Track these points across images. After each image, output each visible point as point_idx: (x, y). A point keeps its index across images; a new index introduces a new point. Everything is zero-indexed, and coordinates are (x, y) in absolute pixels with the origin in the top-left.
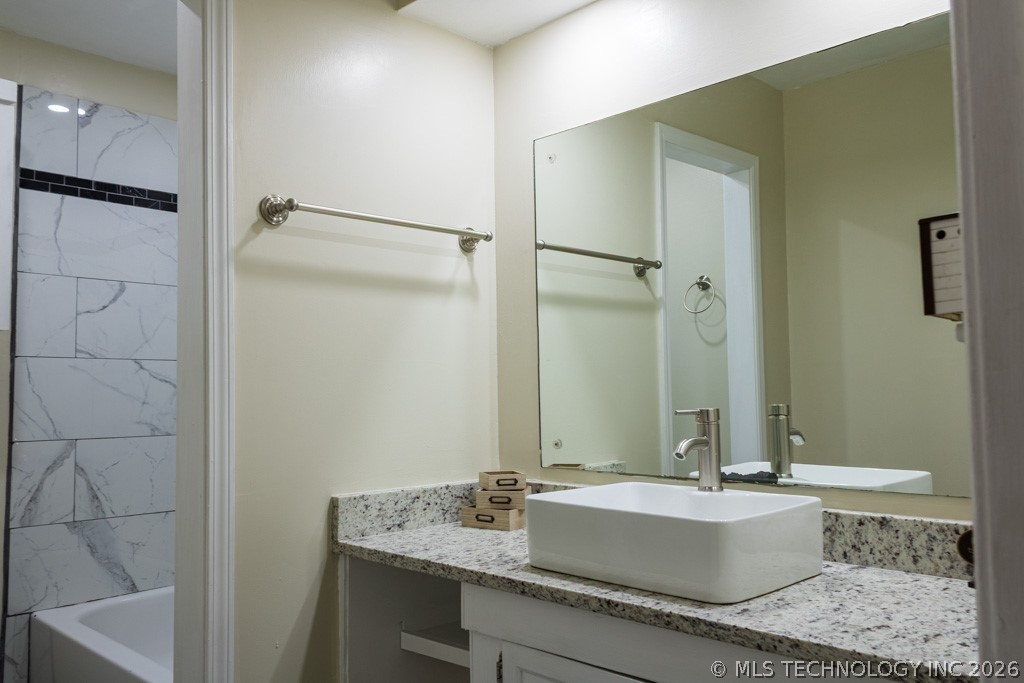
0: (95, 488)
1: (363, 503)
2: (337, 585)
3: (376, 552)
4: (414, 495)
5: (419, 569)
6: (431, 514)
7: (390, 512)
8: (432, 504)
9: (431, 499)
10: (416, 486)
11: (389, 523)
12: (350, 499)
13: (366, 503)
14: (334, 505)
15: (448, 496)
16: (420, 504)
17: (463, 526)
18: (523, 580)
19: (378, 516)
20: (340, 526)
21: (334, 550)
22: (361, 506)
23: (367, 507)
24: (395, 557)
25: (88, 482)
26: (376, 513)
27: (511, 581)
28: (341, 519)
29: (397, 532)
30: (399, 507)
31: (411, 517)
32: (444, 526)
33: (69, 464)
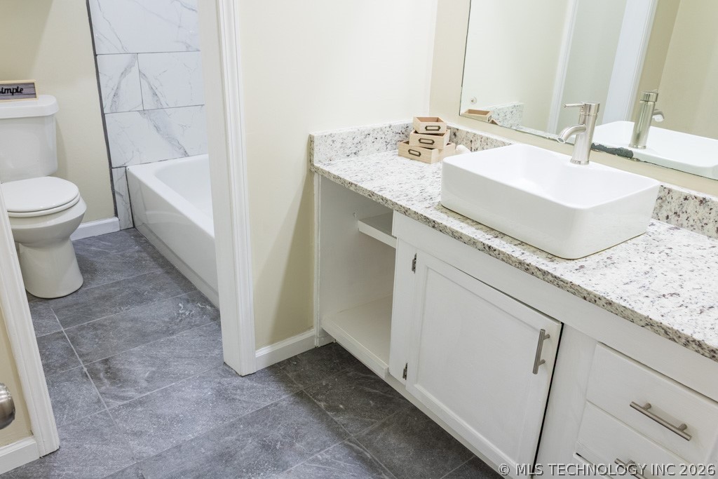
0: (154, 88)
1: (331, 139)
2: (313, 190)
3: (339, 178)
4: (366, 133)
5: (366, 195)
6: (377, 145)
7: (349, 145)
8: (379, 139)
9: (378, 135)
10: (368, 126)
11: (348, 152)
12: (322, 137)
13: (333, 139)
14: (311, 140)
15: (390, 132)
16: (370, 139)
17: (399, 155)
18: (434, 219)
19: (341, 147)
20: (315, 155)
21: (312, 171)
22: (329, 141)
23: (333, 141)
24: (351, 184)
25: (149, 84)
26: (339, 145)
27: (426, 218)
28: (316, 149)
29: (353, 158)
30: (356, 141)
31: (364, 147)
32: (386, 153)
33: (135, 70)
